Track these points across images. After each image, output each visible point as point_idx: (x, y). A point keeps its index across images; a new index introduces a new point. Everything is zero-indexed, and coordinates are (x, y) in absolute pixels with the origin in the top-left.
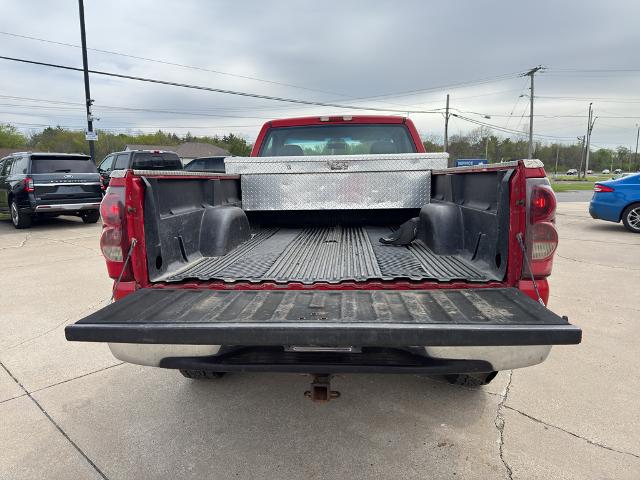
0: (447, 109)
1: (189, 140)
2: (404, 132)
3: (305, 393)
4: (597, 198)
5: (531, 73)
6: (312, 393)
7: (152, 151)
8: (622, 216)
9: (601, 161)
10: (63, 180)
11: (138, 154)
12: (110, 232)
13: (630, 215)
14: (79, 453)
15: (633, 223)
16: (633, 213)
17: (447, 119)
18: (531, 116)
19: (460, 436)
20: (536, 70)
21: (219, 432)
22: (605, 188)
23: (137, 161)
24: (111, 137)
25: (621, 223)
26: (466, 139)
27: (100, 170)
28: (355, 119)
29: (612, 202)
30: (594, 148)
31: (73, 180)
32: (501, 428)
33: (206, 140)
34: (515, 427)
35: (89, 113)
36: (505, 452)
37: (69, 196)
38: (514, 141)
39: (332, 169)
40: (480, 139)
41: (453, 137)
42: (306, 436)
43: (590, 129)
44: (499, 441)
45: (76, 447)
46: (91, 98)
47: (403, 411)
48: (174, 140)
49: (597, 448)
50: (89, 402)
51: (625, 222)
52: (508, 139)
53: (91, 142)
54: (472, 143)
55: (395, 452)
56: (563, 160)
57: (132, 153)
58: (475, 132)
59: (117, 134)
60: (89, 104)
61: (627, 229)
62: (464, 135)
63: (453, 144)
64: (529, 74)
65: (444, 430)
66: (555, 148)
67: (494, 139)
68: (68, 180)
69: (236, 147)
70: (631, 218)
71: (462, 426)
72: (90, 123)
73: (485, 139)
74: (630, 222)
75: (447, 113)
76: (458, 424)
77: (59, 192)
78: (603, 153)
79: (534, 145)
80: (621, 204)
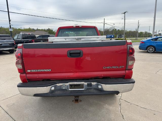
0: (104, 22)
1: (38, 30)
2: (95, 30)
3: (73, 101)
4: (140, 45)
5: (125, 13)
6: (74, 101)
7: (28, 34)
8: (146, 49)
9: (141, 35)
10: (3, 42)
11: (24, 35)
12: (18, 61)
13: (148, 49)
14: (12, 118)
15: (149, 51)
16: (149, 48)
17: (104, 25)
18: (125, 24)
19: (111, 108)
20: (126, 12)
21: (49, 110)
22: (143, 42)
23: (24, 36)
24: (16, 29)
25: (146, 51)
26: (109, 29)
27: (14, 39)
28: (82, 26)
29: (144, 45)
30: (139, 32)
31: (6, 42)
32: (120, 105)
33: (42, 30)
34: (124, 104)
35: (10, 23)
36: (121, 111)
37: (5, 46)
38: (120, 30)
39: (77, 40)
40: (112, 29)
41: (106, 29)
42: (72, 110)
43: (138, 27)
44: (120, 108)
45: (11, 117)
46: (10, 19)
47: (96, 102)
48: (33, 30)
49: (143, 109)
50: (14, 104)
51: (147, 50)
52: (119, 30)
53: (11, 31)
54: (110, 30)
55: (95, 113)
56: (132, 35)
57: (23, 34)
58: (111, 28)
59: (18, 29)
60: (10, 21)
61: (148, 52)
62: (108, 29)
63: (106, 31)
64: (124, 13)
65: (107, 106)
66: (130, 31)
67: (116, 29)
68: (5, 42)
69: (50, 32)
70: (149, 50)
71: (111, 105)
72: (10, 26)
73: (113, 30)
74: (148, 50)
75: (104, 23)
76: (110, 104)
77: (2, 45)
78: (141, 33)
79: (125, 31)
80: (146, 46)
